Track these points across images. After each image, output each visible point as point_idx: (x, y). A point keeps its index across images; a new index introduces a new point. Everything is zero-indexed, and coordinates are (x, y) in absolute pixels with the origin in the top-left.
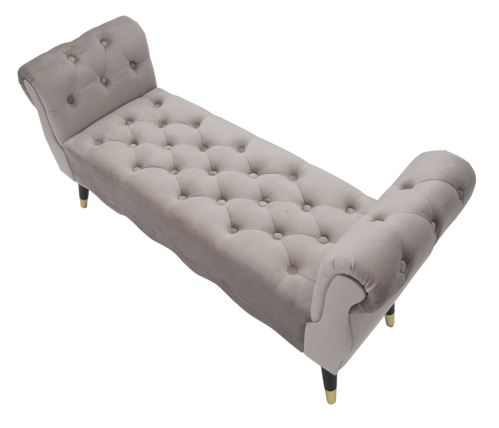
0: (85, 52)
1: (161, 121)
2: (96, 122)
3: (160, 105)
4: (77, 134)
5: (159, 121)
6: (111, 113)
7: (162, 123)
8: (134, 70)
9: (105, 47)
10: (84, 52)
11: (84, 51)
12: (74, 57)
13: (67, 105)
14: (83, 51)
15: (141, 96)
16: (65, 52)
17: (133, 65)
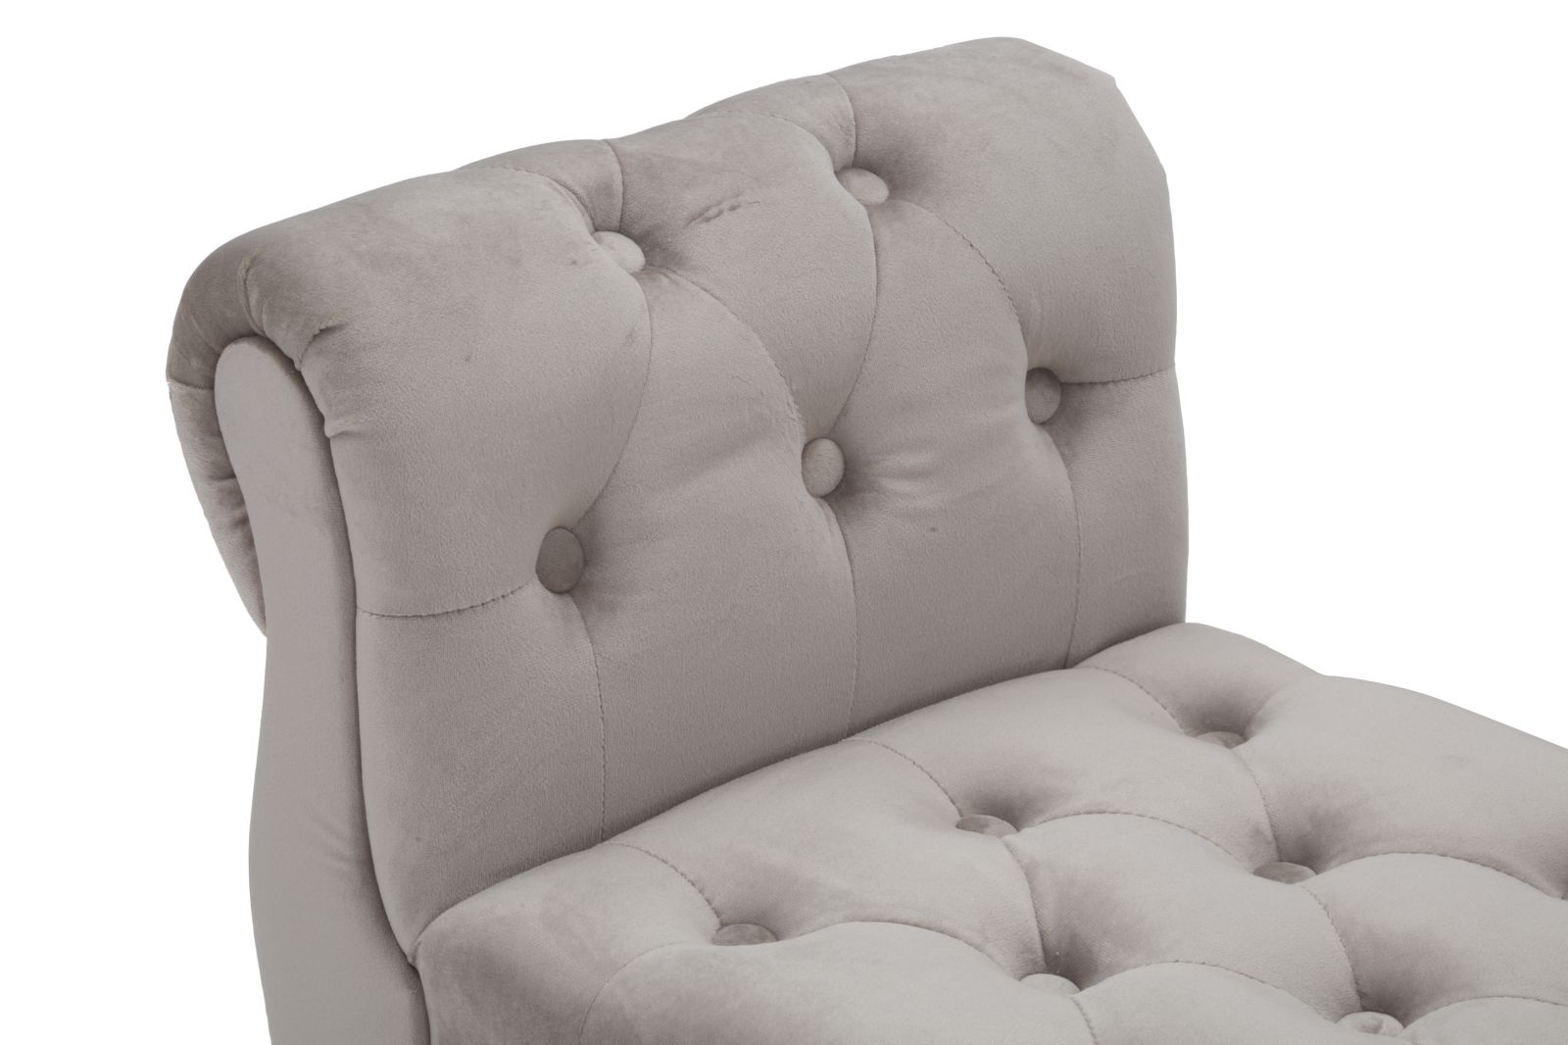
0: (733, 208)
1: (1269, 835)
2: (712, 793)
3: (1237, 737)
4: (551, 858)
5: (1257, 832)
6: (828, 750)
7: (1279, 850)
8: (1047, 436)
9: (871, 209)
10: (720, 213)
11: (725, 206)
12: (638, 240)
13: (534, 596)
14: (719, 203)
15: (1066, 663)
16: (581, 192)
17: (1048, 401)
